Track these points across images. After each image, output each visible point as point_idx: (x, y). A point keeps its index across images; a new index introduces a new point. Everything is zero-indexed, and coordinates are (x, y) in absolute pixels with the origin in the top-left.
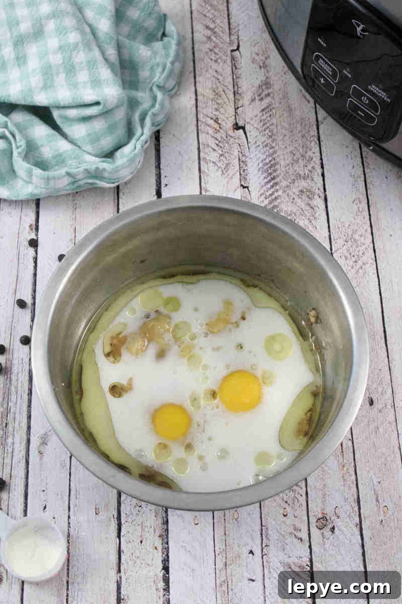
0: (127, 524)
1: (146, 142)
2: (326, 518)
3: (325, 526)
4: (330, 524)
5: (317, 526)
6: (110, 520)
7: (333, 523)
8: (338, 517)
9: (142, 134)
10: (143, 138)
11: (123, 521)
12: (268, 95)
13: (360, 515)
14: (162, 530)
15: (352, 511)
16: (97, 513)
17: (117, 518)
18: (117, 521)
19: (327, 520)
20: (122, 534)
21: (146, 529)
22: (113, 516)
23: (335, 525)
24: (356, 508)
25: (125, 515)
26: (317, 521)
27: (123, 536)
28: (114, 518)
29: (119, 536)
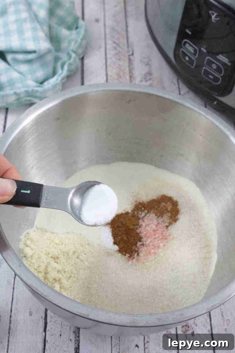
0: (51, 323)
1: (63, 79)
2: (188, 326)
3: (188, 330)
4: (190, 329)
5: (182, 331)
6: (39, 320)
7: (193, 329)
8: (196, 325)
9: (62, 73)
10: (62, 75)
11: (48, 321)
12: (150, 79)
13: (211, 325)
14: (75, 328)
15: (205, 322)
16: (31, 314)
17: (44, 319)
18: (45, 320)
19: (189, 327)
20: (47, 329)
21: (64, 327)
22: (42, 317)
23: (195, 331)
24: (208, 320)
25: (50, 317)
26: (182, 327)
27: (48, 331)
28: (42, 319)
29: (45, 330)
